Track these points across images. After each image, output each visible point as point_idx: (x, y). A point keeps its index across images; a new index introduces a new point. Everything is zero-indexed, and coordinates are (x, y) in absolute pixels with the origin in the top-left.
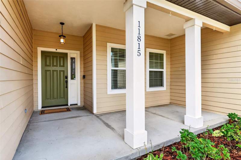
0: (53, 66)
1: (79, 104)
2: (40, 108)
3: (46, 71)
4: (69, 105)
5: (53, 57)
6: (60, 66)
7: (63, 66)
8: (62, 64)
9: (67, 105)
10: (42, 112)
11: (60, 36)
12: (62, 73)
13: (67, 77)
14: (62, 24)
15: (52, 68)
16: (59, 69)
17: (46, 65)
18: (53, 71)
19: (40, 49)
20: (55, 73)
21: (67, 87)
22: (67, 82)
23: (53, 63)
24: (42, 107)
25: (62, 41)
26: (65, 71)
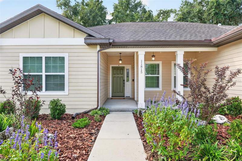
0: (117, 74)
1: (131, 97)
2: (111, 97)
3: (114, 77)
4: (125, 97)
5: (117, 69)
6: (121, 74)
7: (122, 74)
8: (122, 73)
9: (124, 97)
10: (112, 99)
11: (120, 60)
12: (122, 78)
13: (124, 81)
14: (120, 53)
15: (116, 76)
16: (120, 76)
17: (114, 74)
18: (117, 77)
19: (111, 66)
20: (118, 78)
21: (124, 86)
22: (124, 83)
23: (117, 72)
24: (112, 97)
25: (120, 62)
26: (123, 77)
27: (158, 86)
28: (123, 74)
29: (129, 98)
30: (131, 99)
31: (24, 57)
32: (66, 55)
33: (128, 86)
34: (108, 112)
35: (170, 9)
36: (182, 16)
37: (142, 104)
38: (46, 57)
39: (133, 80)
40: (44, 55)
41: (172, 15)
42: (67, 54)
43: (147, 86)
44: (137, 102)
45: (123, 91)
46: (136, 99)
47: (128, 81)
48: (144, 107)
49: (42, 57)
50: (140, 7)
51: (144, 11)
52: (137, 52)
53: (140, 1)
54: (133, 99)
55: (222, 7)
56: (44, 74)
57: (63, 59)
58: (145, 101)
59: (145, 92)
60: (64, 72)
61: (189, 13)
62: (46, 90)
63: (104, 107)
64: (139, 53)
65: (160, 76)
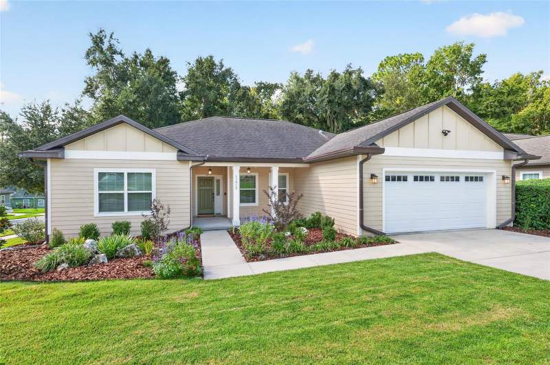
0: (205, 186)
1: (222, 214)
3: (201, 190)
5: (205, 180)
6: (209, 186)
9: (214, 214)
10: (197, 218)
11: (209, 171)
12: (210, 191)
13: (213, 194)
15: (203, 188)
16: (208, 188)
17: (201, 186)
18: (205, 189)
19: (197, 176)
20: (206, 191)
22: (213, 197)
23: (205, 184)
24: (198, 214)
25: (210, 173)
26: (212, 190)
27: (254, 201)
28: (212, 185)
29: (219, 215)
30: (222, 216)
31: (99, 173)
32: (153, 171)
33: (218, 200)
34: (201, 231)
35: (274, 83)
36: (289, 99)
37: (236, 221)
38: (128, 174)
39: (226, 194)
40: (126, 171)
41: (278, 92)
42: (155, 170)
43: (242, 201)
44: (231, 220)
45: (212, 207)
46: (229, 216)
47: (218, 194)
48: (239, 225)
49: (123, 174)
50: (231, 78)
51: (237, 86)
52: (231, 167)
53: (230, 68)
54: (225, 216)
55: (337, 93)
56: (125, 192)
57: (149, 175)
58: (240, 219)
59: (240, 208)
60: (151, 190)
61: (299, 94)
62: (129, 210)
63: (196, 226)
64: (234, 168)
65: (257, 189)
